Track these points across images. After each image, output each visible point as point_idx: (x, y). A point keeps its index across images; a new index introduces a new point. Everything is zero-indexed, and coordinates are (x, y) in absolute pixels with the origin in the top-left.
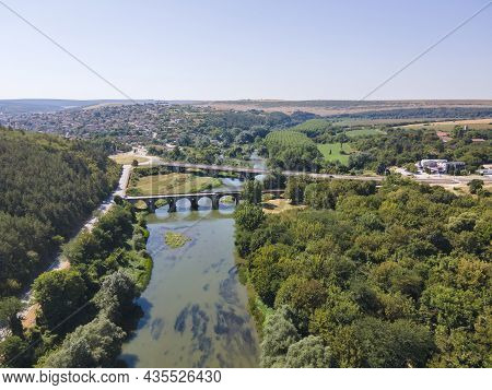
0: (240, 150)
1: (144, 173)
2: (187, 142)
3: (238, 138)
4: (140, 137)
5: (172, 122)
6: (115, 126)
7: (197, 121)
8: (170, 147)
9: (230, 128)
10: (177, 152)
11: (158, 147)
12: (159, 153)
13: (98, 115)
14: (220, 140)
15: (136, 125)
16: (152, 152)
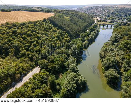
0: (121, 18)
1: (99, 21)
2: (109, 16)
3: (123, 15)
4: (97, 15)
5: (106, 11)
6: (92, 12)
7: (112, 11)
8: (104, 17)
9: (122, 13)
10: (106, 18)
11: (101, 17)
12: (102, 18)
13: (88, 9)
14: (117, 16)
15: (97, 12)
16: (100, 18)
